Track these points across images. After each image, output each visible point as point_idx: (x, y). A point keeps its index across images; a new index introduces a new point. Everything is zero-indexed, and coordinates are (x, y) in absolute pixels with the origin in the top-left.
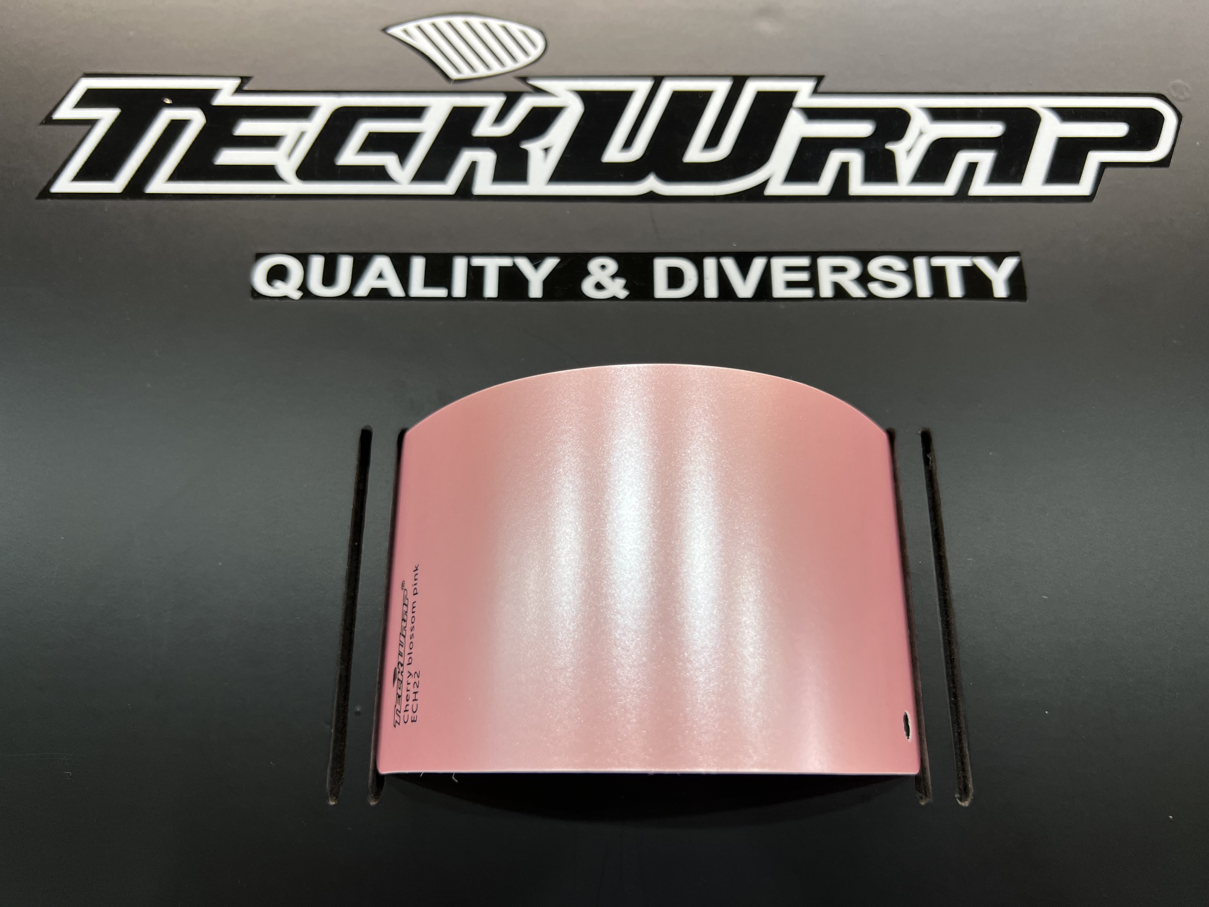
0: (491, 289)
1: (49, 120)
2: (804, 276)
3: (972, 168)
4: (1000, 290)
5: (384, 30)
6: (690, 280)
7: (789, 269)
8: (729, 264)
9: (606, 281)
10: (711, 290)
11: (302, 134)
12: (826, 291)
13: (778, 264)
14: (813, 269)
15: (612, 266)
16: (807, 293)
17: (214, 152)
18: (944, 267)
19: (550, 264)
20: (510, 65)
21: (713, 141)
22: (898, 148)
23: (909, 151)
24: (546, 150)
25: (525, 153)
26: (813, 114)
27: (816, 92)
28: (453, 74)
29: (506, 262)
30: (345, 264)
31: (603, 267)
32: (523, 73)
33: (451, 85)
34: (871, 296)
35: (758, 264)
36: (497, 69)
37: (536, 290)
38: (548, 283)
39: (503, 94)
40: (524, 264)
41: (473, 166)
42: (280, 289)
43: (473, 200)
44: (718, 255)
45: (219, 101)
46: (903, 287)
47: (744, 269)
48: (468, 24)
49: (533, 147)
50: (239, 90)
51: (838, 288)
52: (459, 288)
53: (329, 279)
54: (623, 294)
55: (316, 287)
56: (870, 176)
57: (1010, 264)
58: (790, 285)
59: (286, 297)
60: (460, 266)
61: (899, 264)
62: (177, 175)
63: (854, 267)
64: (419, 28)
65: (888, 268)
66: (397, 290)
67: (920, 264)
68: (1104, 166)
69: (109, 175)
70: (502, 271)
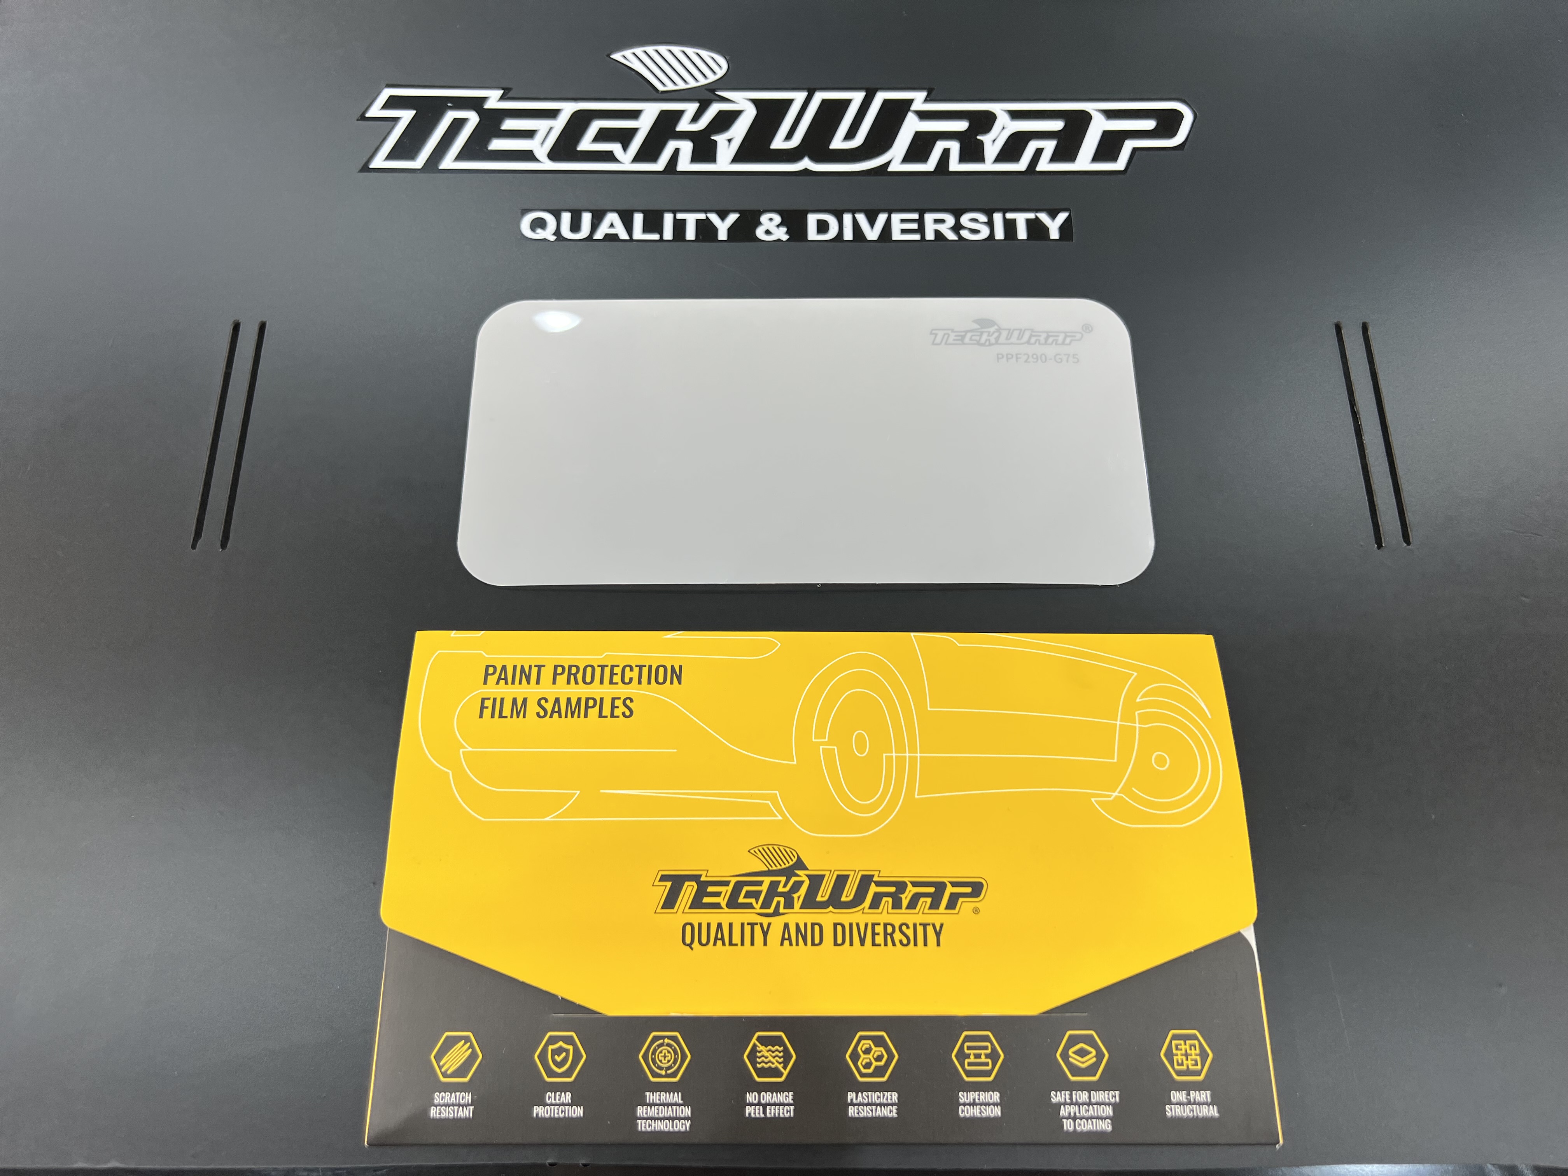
0: (690, 233)
1: (363, 118)
2: (915, 226)
3: (1039, 152)
4: (1054, 234)
5: (608, 56)
6: (833, 228)
7: (903, 221)
8: (861, 218)
9: (773, 229)
10: (848, 235)
11: (551, 129)
12: (930, 236)
13: (896, 218)
14: (921, 222)
15: (777, 219)
16: (917, 237)
17: (487, 141)
18: (1015, 219)
19: (733, 217)
20: (703, 81)
21: (851, 134)
22: (986, 139)
23: (994, 141)
24: (730, 141)
25: (715, 142)
26: (923, 115)
27: (926, 100)
28: (661, 88)
29: (702, 216)
30: (587, 218)
31: (771, 219)
32: (711, 88)
33: (658, 94)
34: (961, 238)
35: (882, 218)
36: (692, 84)
37: (723, 235)
38: (730, 230)
39: (697, 102)
40: (714, 218)
41: (677, 151)
42: (540, 234)
43: (678, 174)
44: (853, 212)
45: (488, 105)
46: (985, 232)
47: (872, 222)
48: (670, 51)
49: (720, 139)
50: (502, 98)
51: (937, 233)
52: (668, 234)
53: (575, 226)
54: (785, 237)
55: (566, 232)
56: (963, 159)
57: (1062, 217)
58: (904, 231)
59: (545, 240)
60: (668, 219)
61: (983, 218)
62: (460, 157)
63: (950, 220)
64: (634, 54)
65: (974, 220)
66: (624, 235)
67: (998, 217)
68: (1135, 150)
69: (412, 155)
70: (698, 221)
